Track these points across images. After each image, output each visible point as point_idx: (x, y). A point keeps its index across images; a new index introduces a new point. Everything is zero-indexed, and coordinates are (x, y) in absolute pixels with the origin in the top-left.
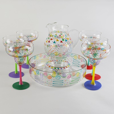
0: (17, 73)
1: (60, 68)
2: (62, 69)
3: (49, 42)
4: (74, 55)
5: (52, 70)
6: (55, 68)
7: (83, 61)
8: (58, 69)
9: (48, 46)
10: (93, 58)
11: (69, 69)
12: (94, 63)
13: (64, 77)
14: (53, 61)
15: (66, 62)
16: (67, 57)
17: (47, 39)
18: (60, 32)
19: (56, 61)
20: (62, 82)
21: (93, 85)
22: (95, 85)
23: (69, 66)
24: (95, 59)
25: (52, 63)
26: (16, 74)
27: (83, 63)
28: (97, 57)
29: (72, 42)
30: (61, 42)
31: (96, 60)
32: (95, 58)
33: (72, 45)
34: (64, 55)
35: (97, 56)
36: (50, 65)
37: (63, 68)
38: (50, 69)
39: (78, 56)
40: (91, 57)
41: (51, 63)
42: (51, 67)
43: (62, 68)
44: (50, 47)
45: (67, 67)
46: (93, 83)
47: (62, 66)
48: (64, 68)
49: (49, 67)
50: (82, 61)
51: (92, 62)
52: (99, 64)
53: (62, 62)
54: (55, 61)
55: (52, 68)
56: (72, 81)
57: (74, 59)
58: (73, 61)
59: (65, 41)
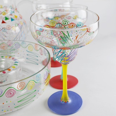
7: (44, 54)
10: (61, 45)
12: (65, 56)
18: (4, 7)
21: (66, 103)
22: (70, 101)
23: (14, 67)
24: (65, 48)
27: (45, 57)
28: (70, 43)
30: (3, 22)
31: (67, 51)
32: (66, 45)
35: (69, 41)
37: (6, 71)
39: (34, 45)
40: (57, 43)
46: (66, 98)
50: (42, 55)
51: (60, 54)
52: (74, 58)
56: (20, 101)
57: (28, 52)
58: (27, 55)
59: (10, 20)
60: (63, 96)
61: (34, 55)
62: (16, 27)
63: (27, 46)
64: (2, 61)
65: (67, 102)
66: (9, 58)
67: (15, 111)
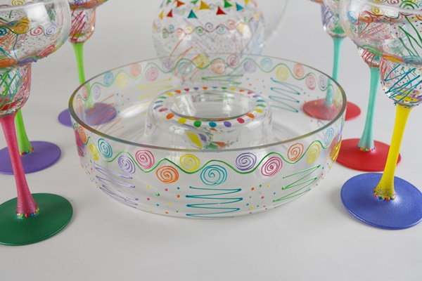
0: (29, 149)
1: (222, 123)
2: (228, 125)
3: (170, 15)
4: (276, 62)
5: (181, 130)
6: (198, 125)
7: (317, 88)
8: (213, 125)
9: (167, 32)
11: (263, 124)
13: (245, 170)
14: (187, 90)
15: (245, 93)
16: (247, 75)
17: (162, 6)
19: (201, 89)
20: (238, 195)
21: (388, 200)
22: (397, 200)
23: (259, 111)
25: (185, 99)
26: (23, 153)
29: (261, 16)
30: (220, 12)
33: (260, 24)
34: (232, 64)
36: (174, 108)
38: (171, 129)
39: (292, 66)
41: (177, 102)
42: (175, 118)
43: (231, 121)
44: (175, 34)
45: (252, 116)
46: (388, 191)
47: (228, 109)
48: (241, 121)
49: (169, 117)
50: (312, 89)
53: (229, 95)
54: (196, 89)
55: (185, 125)
56: (287, 188)
57: (275, 81)
58: (272, 89)
59: (234, 7)
60: (381, 185)
61: (290, 90)
62: (244, 24)
63: (274, 68)
64: (226, 97)
65: (391, 199)
66: (249, 93)
67: (271, 209)
